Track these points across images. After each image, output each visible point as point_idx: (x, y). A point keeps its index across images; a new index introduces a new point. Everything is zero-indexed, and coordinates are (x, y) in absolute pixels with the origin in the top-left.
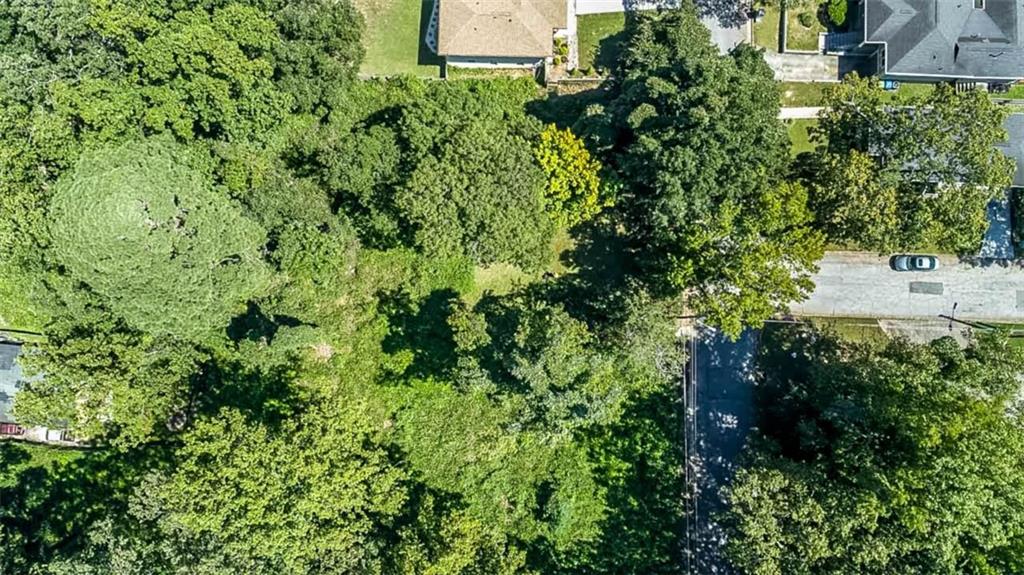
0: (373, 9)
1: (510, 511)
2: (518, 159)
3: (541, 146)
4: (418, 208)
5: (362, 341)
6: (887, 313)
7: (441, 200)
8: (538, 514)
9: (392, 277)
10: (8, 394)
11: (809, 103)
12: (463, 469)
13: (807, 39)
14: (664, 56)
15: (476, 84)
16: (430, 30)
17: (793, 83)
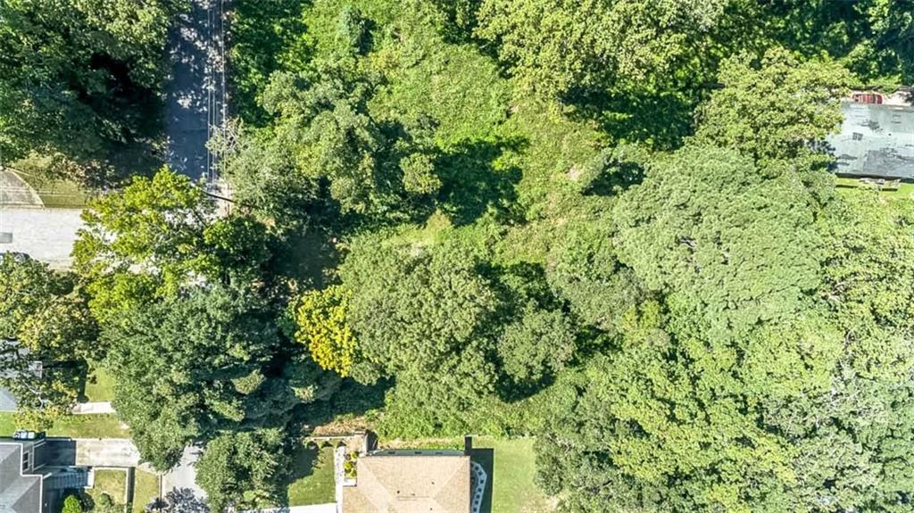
0: (540, 506)
1: (397, 30)
2: (372, 336)
3: (351, 351)
4: (471, 287)
5: (540, 184)
6: (34, 213)
7: (448, 294)
8: (370, 25)
9: (514, 245)
10: (868, 128)
11: (105, 418)
12: (443, 67)
13: (106, 482)
14: (241, 455)
15: (434, 431)
16: (482, 486)
17: (122, 437)
